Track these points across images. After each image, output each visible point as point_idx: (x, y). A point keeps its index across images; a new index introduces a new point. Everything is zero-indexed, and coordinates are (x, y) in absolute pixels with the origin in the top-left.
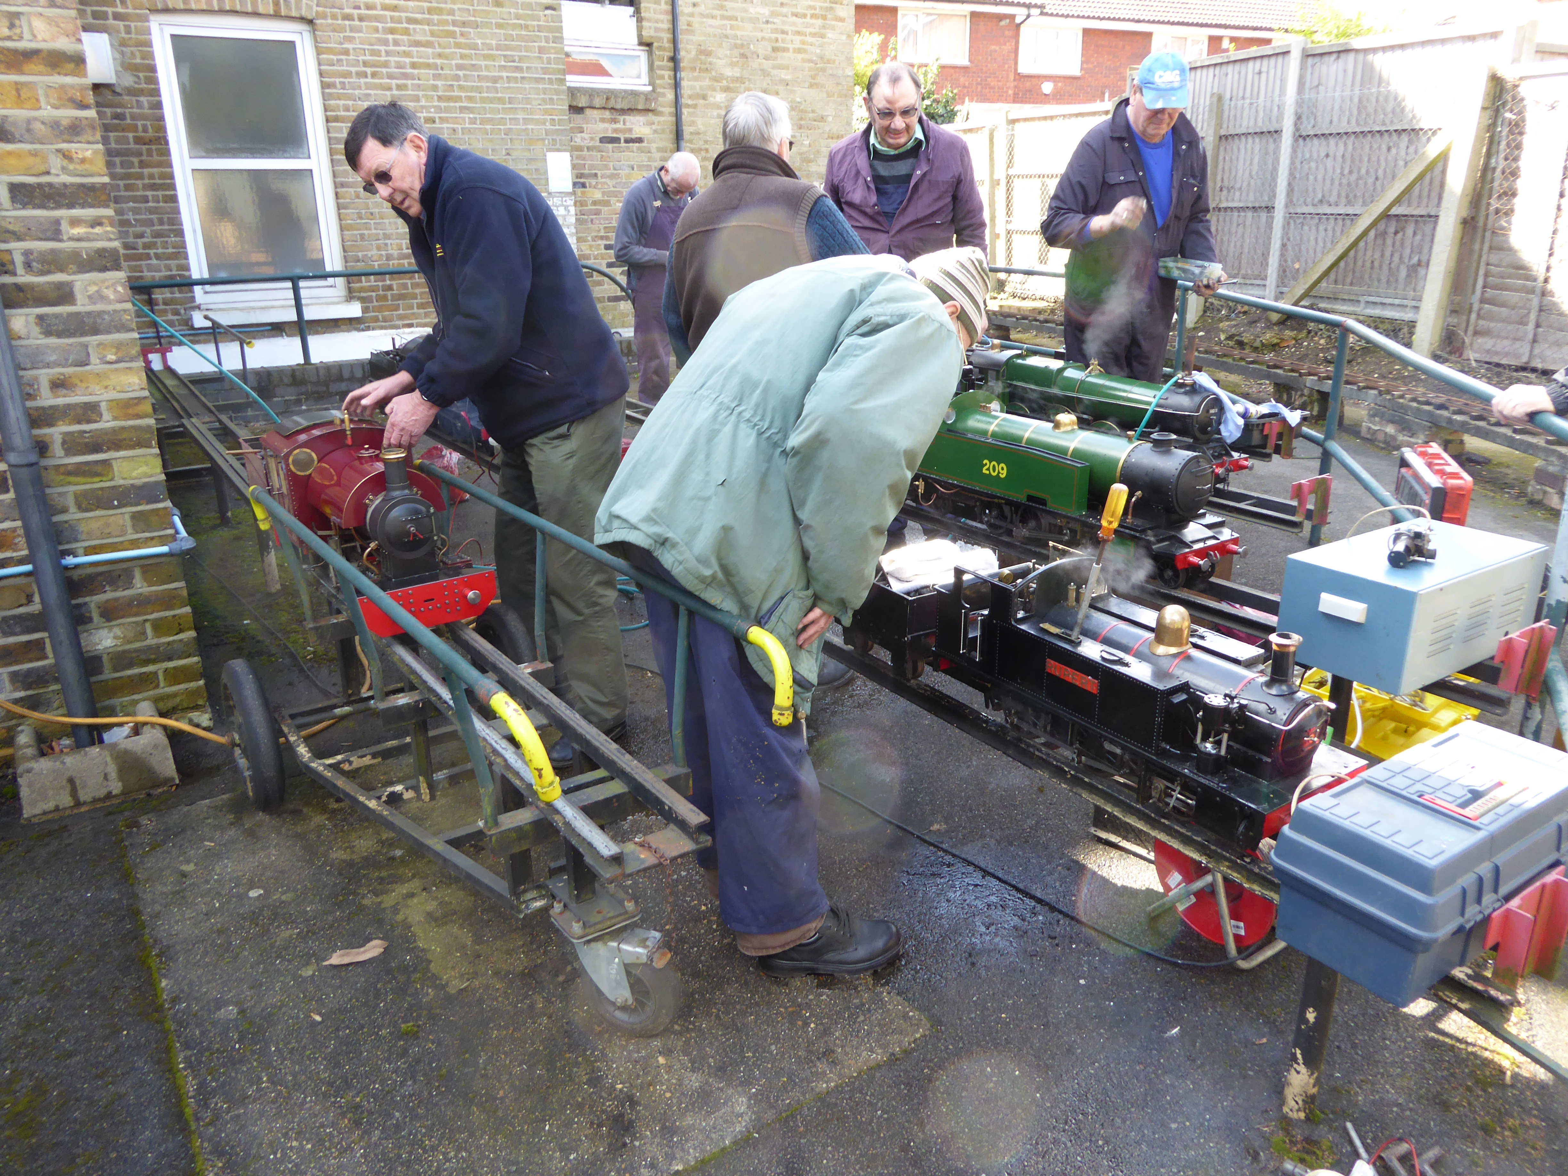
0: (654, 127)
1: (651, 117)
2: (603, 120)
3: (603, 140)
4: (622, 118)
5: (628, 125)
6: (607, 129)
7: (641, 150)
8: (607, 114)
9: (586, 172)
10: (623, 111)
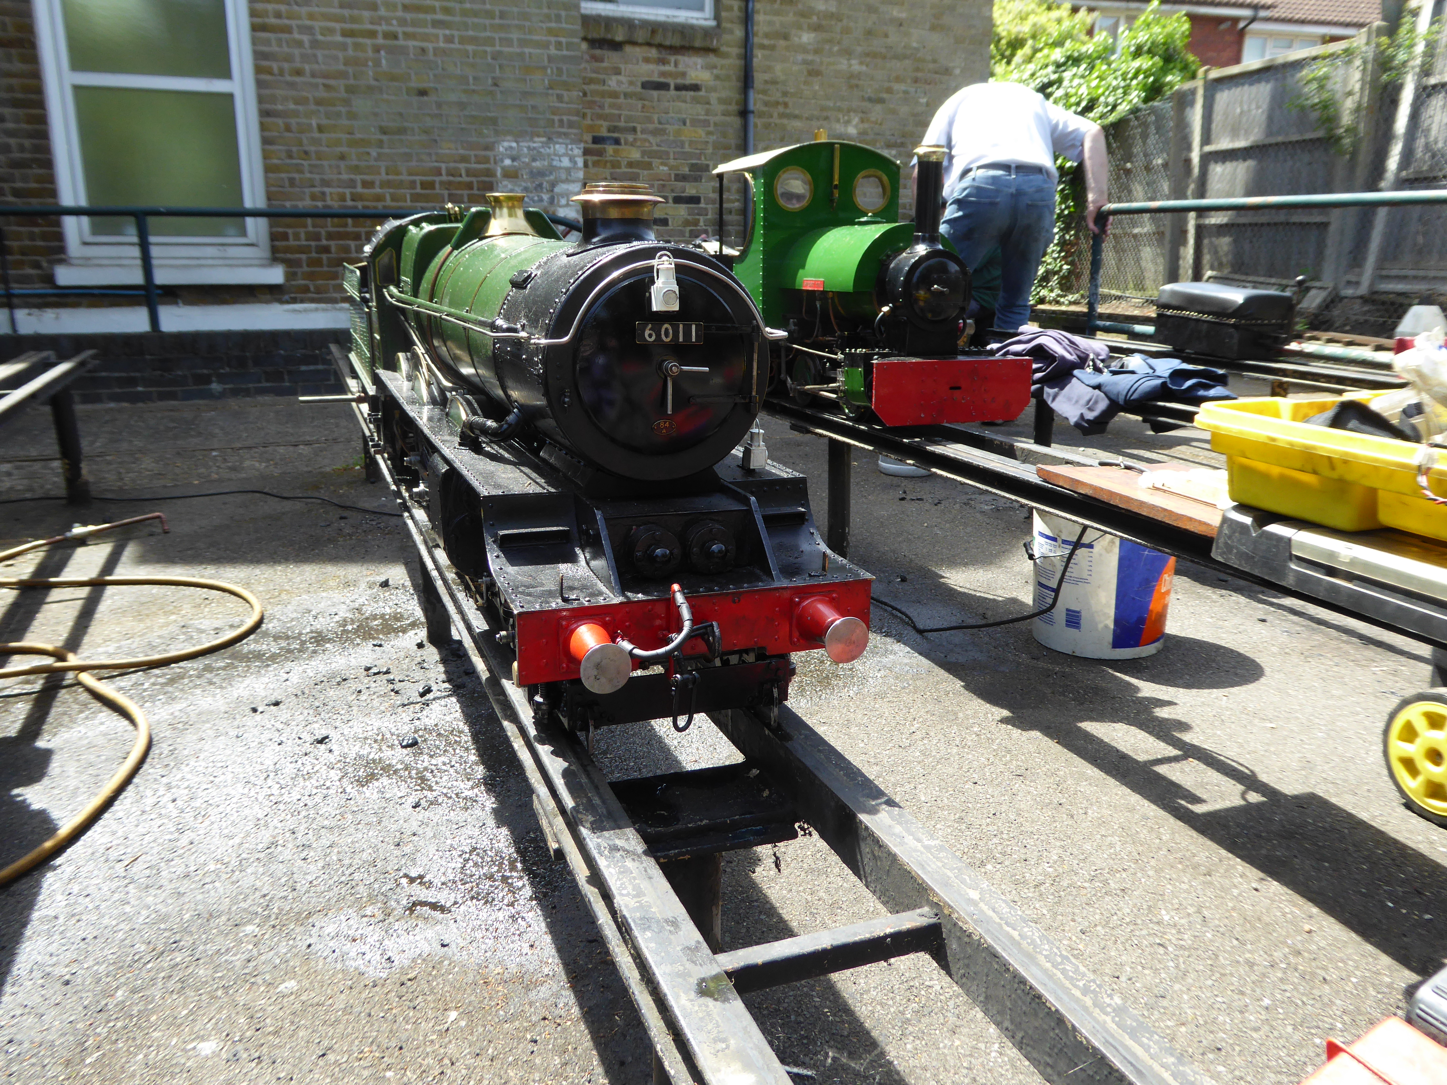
0: (715, 71)
1: (712, 59)
2: (647, 60)
3: (645, 85)
4: (672, 59)
5: (681, 68)
6: (651, 71)
7: (696, 101)
8: (653, 53)
9: (622, 124)
10: (674, 49)
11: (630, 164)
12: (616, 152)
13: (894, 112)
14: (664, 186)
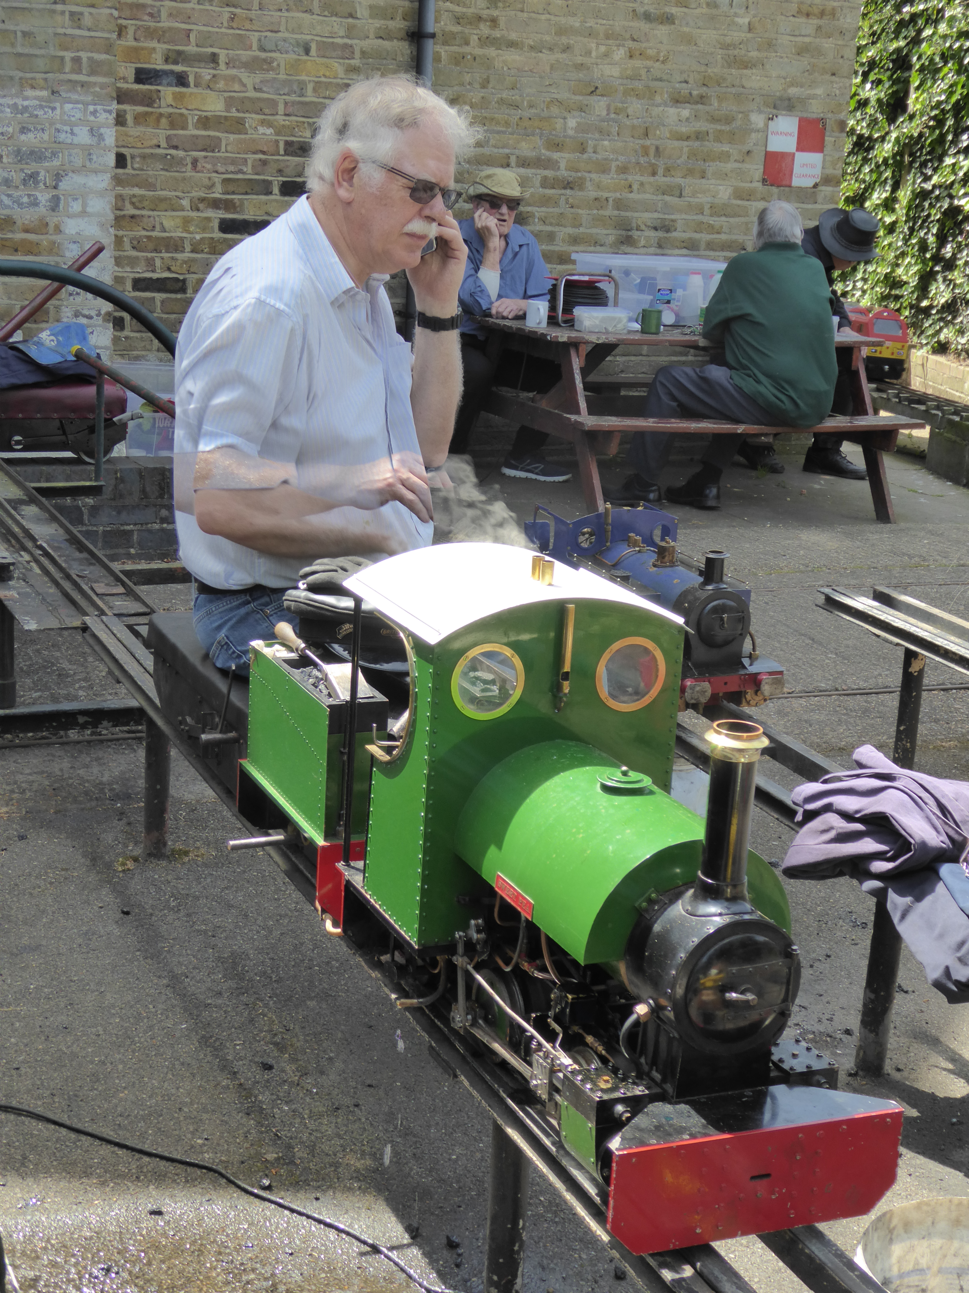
11: (205, 122)
12: (179, 98)
13: (689, 40)
14: (264, 163)
